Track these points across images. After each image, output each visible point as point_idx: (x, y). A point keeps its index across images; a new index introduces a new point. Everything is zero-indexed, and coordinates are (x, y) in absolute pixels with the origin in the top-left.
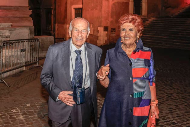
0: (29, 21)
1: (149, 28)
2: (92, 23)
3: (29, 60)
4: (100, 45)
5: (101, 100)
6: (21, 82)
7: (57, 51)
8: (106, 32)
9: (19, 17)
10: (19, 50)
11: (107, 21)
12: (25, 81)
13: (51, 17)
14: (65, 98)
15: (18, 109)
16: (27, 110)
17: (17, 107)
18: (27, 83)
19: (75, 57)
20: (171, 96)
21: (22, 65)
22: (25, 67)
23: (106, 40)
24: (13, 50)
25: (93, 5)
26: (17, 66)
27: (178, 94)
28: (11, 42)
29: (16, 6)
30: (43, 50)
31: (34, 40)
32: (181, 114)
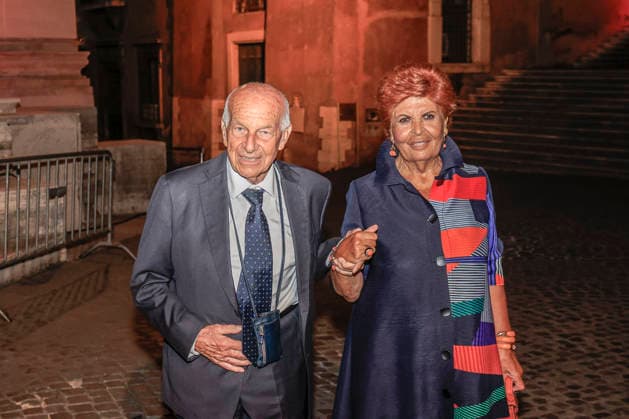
0: (81, 88)
1: (497, 107)
2: (299, 94)
3: (78, 226)
4: (329, 168)
5: (329, 361)
6: (52, 304)
7: (184, 195)
8: (348, 124)
9: (46, 78)
10: (44, 193)
11: (352, 84)
12: (67, 299)
13: (157, 73)
14: (218, 348)
15: (38, 398)
16: (71, 400)
17: (34, 390)
18: (72, 307)
19: (245, 214)
20: (575, 343)
21: (54, 242)
22: (64, 250)
23: (347, 152)
24: (24, 192)
25: (300, 31)
26: (38, 247)
27: (599, 335)
28: (14, 164)
29: (34, 40)
30: (128, 191)
31: (96, 157)
32: (613, 407)
